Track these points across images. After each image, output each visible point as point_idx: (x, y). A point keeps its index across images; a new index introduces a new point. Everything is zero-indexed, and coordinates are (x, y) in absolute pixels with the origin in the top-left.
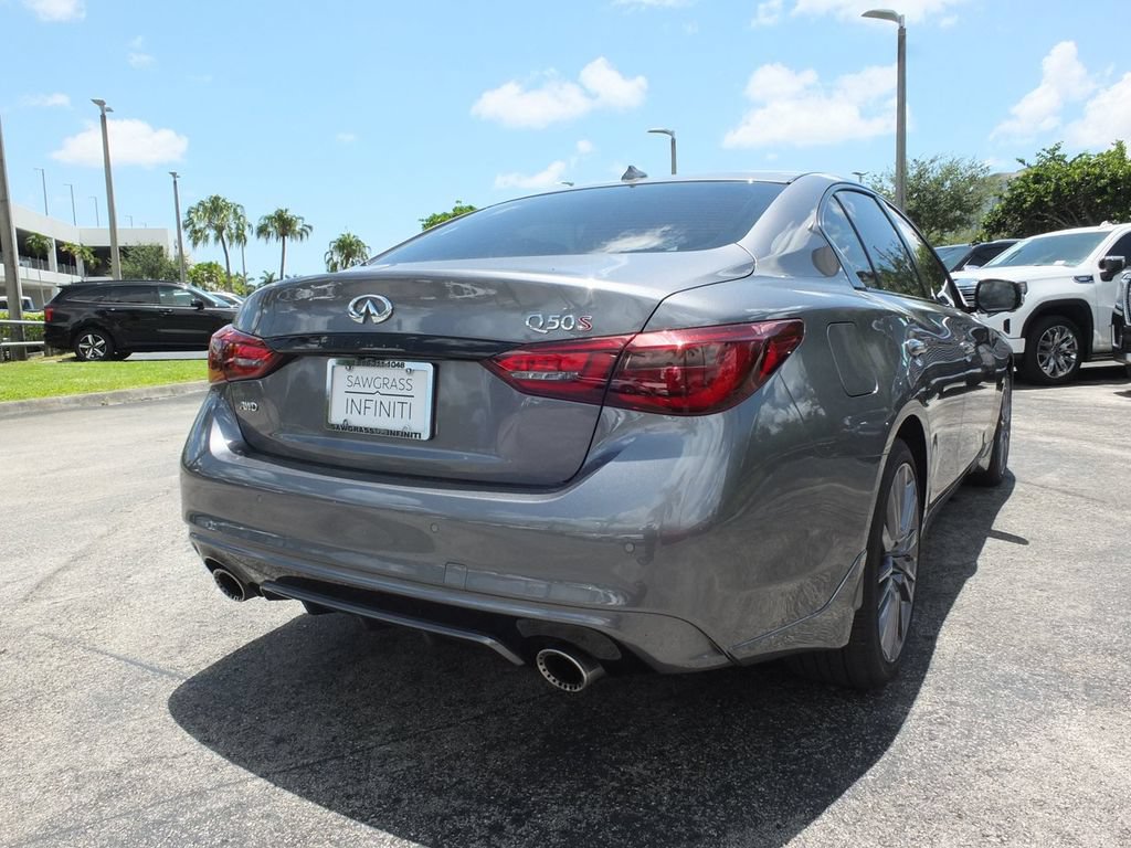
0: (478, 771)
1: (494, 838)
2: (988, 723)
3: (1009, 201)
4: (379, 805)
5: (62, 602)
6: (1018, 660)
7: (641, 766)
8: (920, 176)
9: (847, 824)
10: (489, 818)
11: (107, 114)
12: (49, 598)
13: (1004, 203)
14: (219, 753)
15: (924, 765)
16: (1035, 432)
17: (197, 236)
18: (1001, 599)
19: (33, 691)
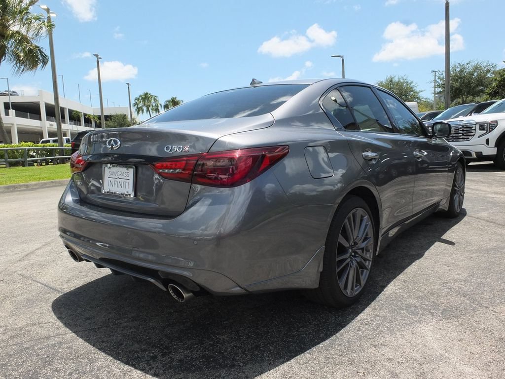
0: (158, 334)
1: (151, 361)
2: (388, 325)
3: (500, 82)
4: (113, 346)
5: (32, 261)
6: (418, 298)
7: (226, 336)
8: (461, 71)
9: (300, 364)
10: (153, 353)
11: (99, 60)
12: (28, 260)
13: (497, 82)
14: (62, 322)
15: (348, 342)
16: (489, 192)
17: (139, 110)
18: (426, 270)
19: (6, 296)
